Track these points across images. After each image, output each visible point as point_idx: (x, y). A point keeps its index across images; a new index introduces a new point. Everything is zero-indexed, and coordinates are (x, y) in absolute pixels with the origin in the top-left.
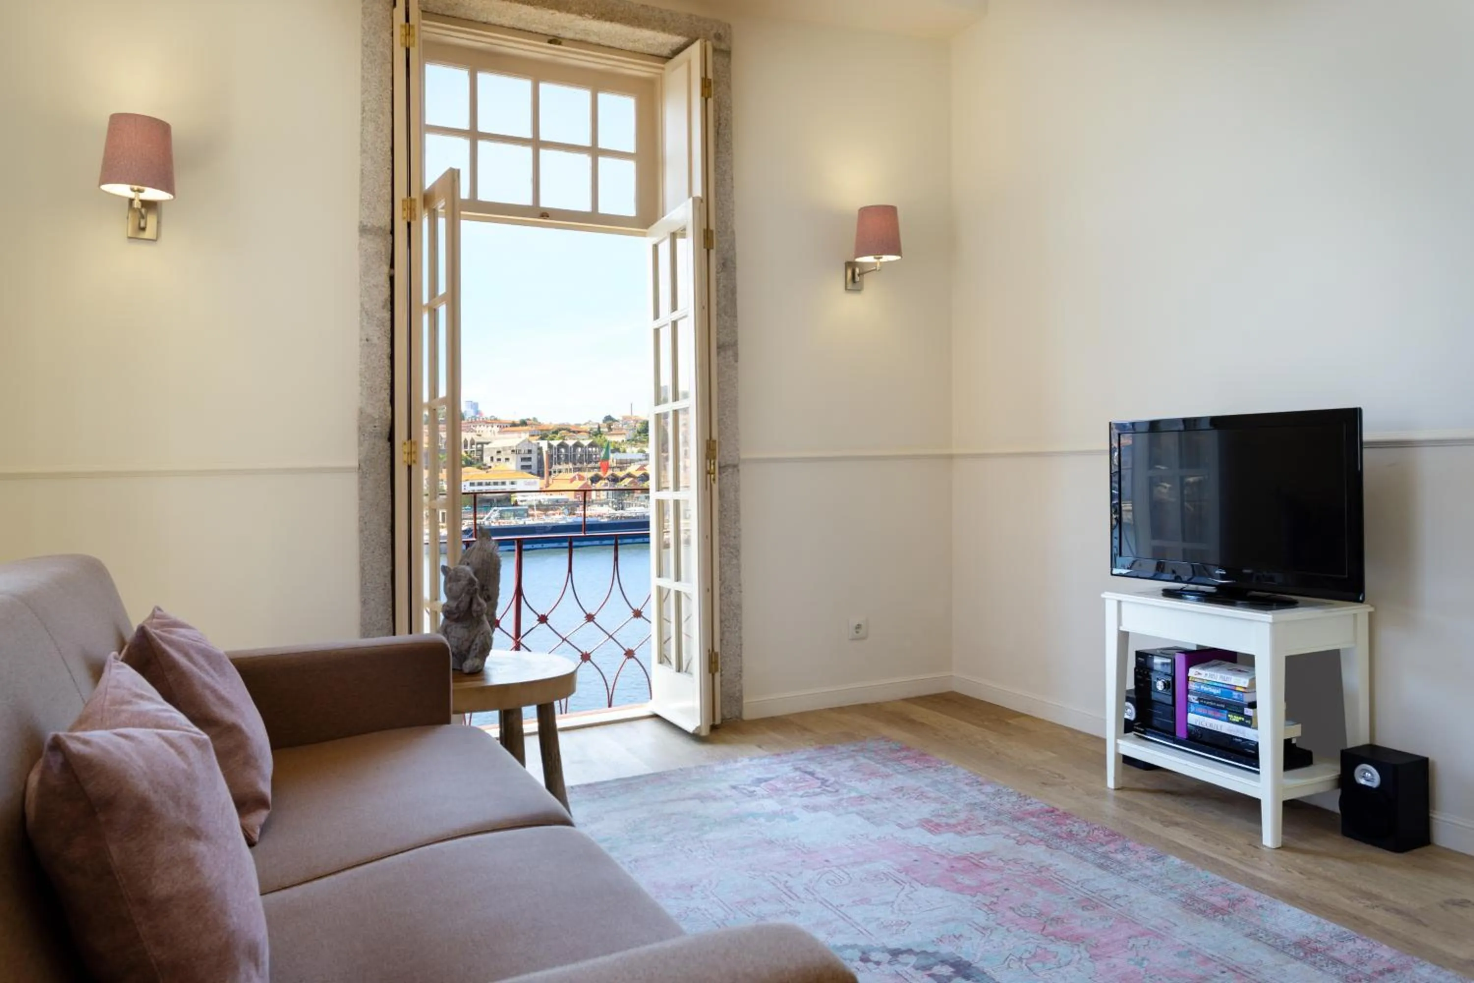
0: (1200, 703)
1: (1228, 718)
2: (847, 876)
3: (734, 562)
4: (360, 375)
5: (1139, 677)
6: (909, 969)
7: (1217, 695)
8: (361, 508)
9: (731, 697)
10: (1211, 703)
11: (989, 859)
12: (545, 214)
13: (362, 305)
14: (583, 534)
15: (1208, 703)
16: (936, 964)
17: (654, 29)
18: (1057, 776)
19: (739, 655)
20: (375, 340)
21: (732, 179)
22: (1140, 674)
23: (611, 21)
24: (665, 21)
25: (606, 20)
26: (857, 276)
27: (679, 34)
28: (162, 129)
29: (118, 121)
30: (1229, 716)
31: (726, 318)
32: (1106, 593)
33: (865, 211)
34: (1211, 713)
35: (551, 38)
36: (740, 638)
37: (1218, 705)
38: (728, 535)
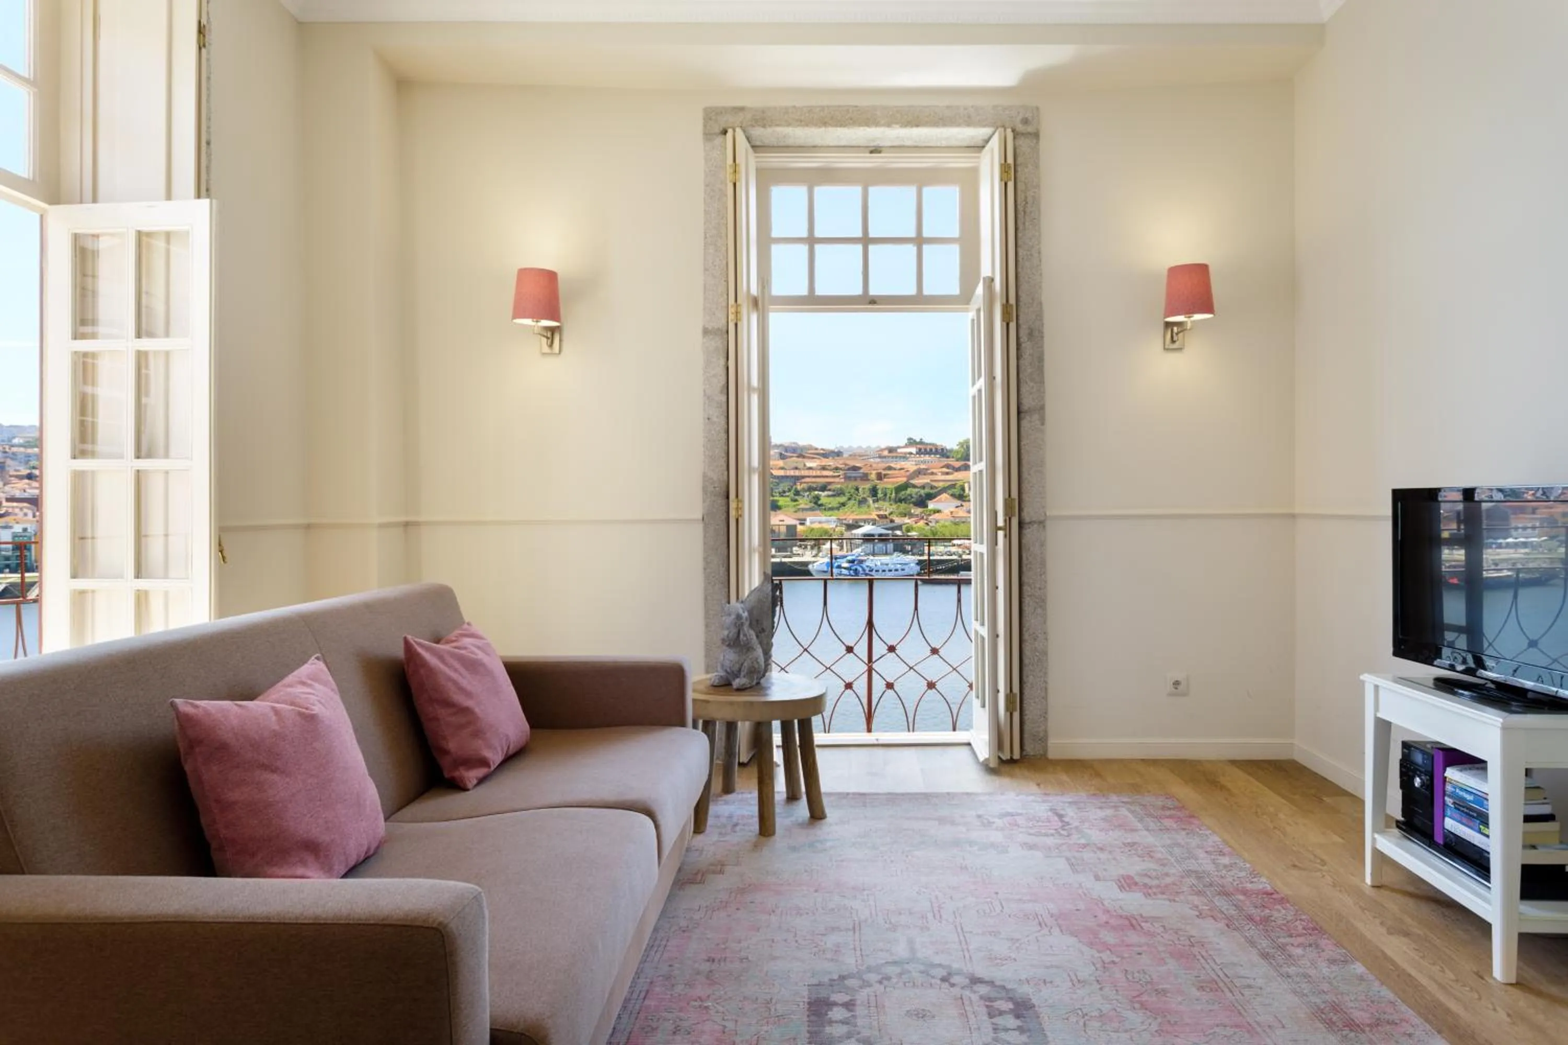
0: (1456, 808)
1: (1480, 829)
2: (1001, 908)
3: (1039, 611)
4: (704, 446)
5: (1404, 770)
6: (975, 997)
7: (1470, 801)
8: (705, 551)
9: (1034, 736)
10: (1465, 810)
11: (1152, 924)
12: (873, 301)
13: (704, 391)
14: (927, 577)
15: (1462, 809)
16: (1001, 999)
17: (959, 125)
18: (1319, 861)
19: (1043, 698)
20: (715, 419)
21: (1039, 253)
22: (1405, 767)
23: (917, 126)
24: (969, 117)
25: (912, 127)
26: (1174, 335)
27: (984, 126)
28: (551, 276)
29: (524, 274)
30: (1481, 826)
31: (1032, 384)
32: (1366, 675)
33: (1175, 272)
34: (1464, 821)
35: (871, 149)
36: (1046, 682)
37: (1471, 813)
38: (1033, 586)
